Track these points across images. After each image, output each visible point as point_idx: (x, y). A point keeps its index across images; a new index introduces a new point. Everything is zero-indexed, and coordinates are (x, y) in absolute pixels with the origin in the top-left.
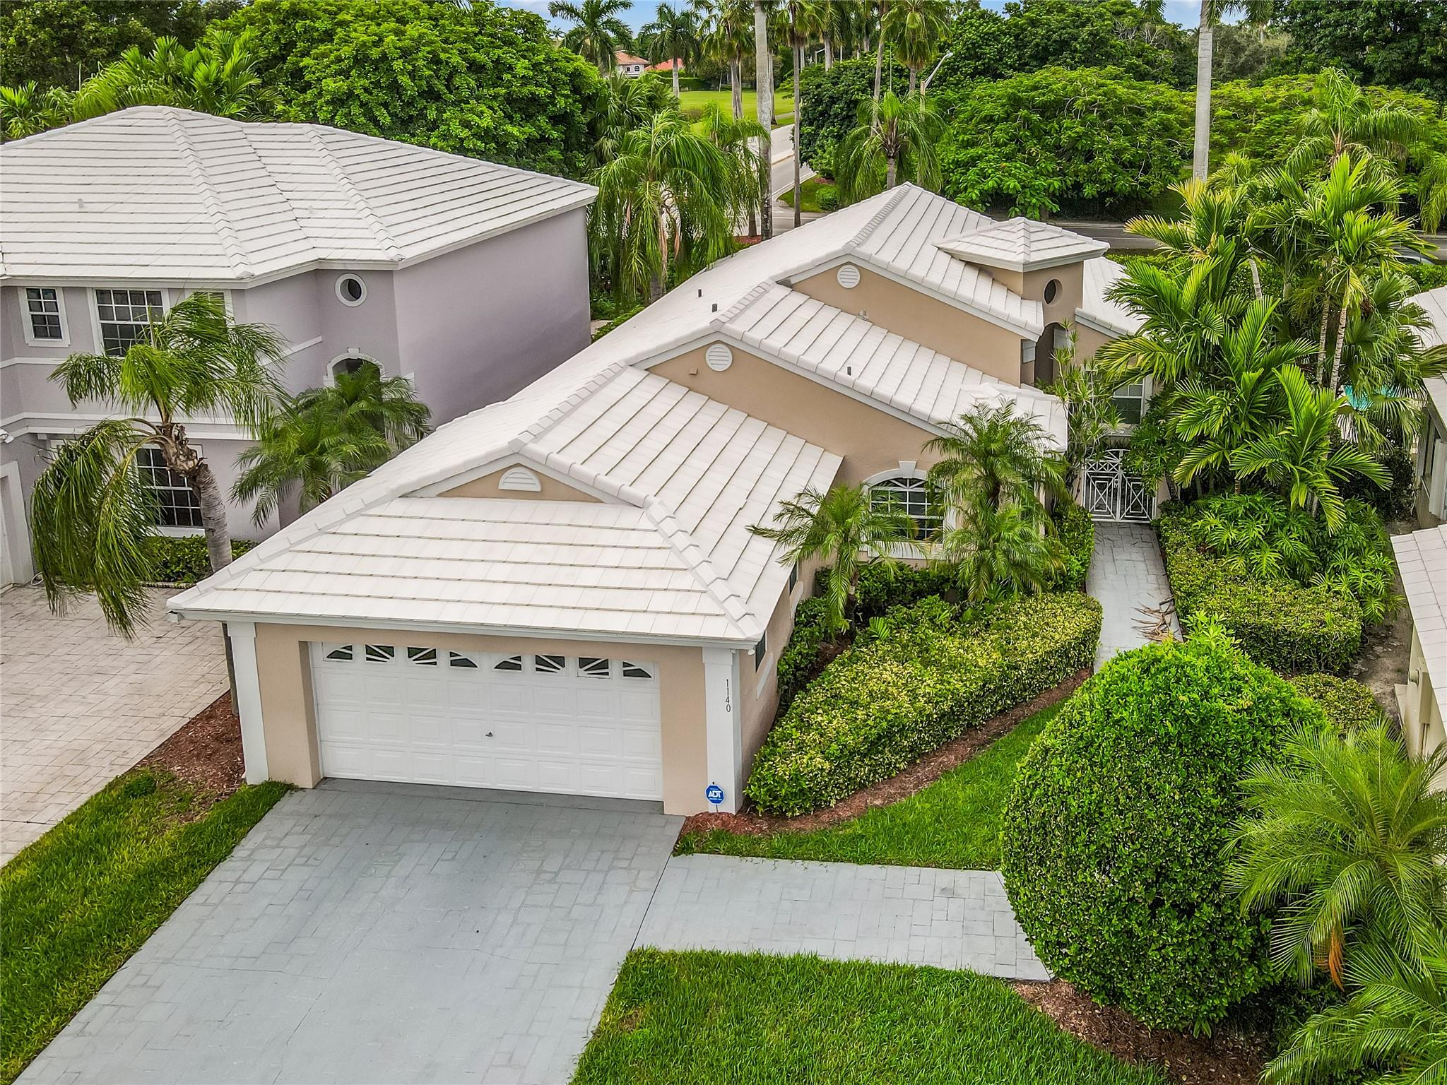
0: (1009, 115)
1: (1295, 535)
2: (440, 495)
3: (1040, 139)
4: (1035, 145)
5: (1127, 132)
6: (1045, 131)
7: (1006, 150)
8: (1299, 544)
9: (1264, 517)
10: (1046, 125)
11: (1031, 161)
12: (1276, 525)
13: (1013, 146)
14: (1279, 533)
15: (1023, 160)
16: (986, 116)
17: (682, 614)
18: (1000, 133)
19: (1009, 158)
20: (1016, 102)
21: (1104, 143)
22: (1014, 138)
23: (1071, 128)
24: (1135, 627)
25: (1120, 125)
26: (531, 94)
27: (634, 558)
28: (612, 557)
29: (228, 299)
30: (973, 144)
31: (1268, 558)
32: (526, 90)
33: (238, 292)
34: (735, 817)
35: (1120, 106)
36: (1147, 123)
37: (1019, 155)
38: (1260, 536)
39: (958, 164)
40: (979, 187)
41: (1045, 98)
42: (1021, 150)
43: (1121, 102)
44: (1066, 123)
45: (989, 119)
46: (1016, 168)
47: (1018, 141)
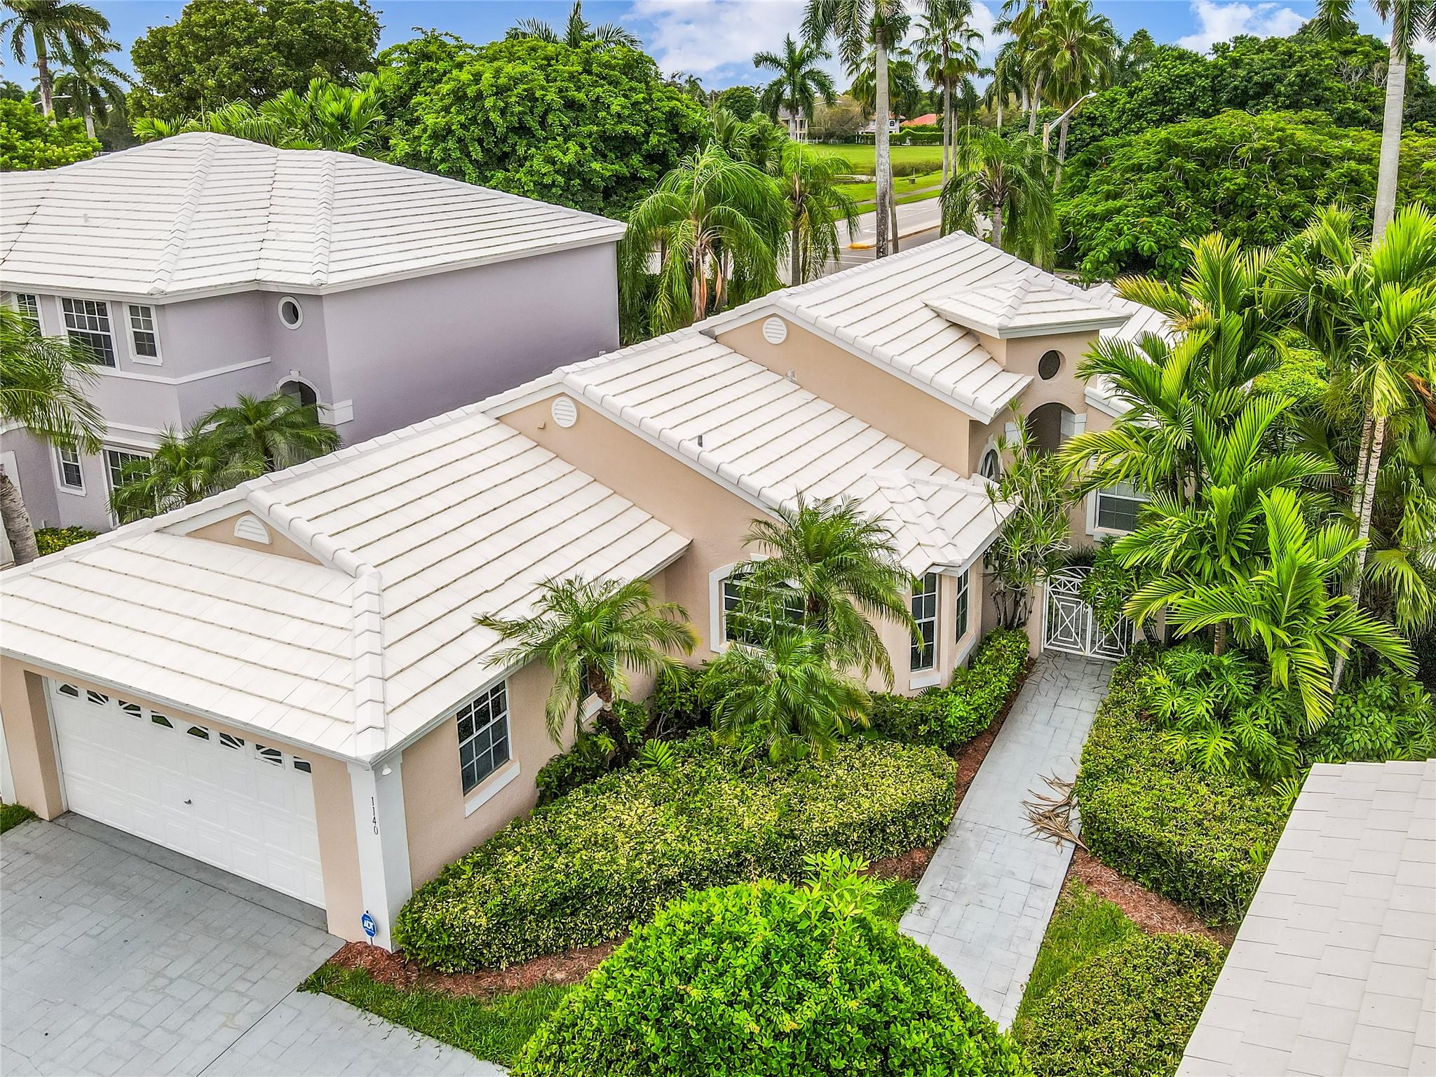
0: (1161, 164)
1: (1262, 722)
2: (188, 535)
3: (1195, 191)
4: (1188, 197)
5: (1303, 184)
6: (1203, 182)
7: (1151, 203)
8: (1265, 734)
9: (1221, 689)
10: (1205, 176)
11: (1180, 216)
12: (1237, 700)
13: (1160, 198)
14: (1241, 714)
15: (1170, 215)
16: (1134, 165)
17: (314, 713)
18: (1146, 186)
19: (1153, 212)
20: (1171, 148)
21: (1270, 198)
22: (1163, 190)
23: (1232, 178)
24: (1025, 803)
25: (1296, 177)
26: (625, 132)
27: (310, 636)
28: (291, 631)
29: (153, 312)
30: (1116, 196)
31: (1216, 745)
32: (619, 129)
33: (161, 308)
34: (390, 957)
35: (1299, 155)
36: (1330, 174)
37: (1167, 209)
38: (1207, 717)
39: (1092, 217)
40: (1110, 245)
41: (1204, 145)
42: (1171, 203)
43: (1300, 149)
44: (1227, 173)
45: (1138, 168)
46: (1159, 223)
47: (1168, 193)
